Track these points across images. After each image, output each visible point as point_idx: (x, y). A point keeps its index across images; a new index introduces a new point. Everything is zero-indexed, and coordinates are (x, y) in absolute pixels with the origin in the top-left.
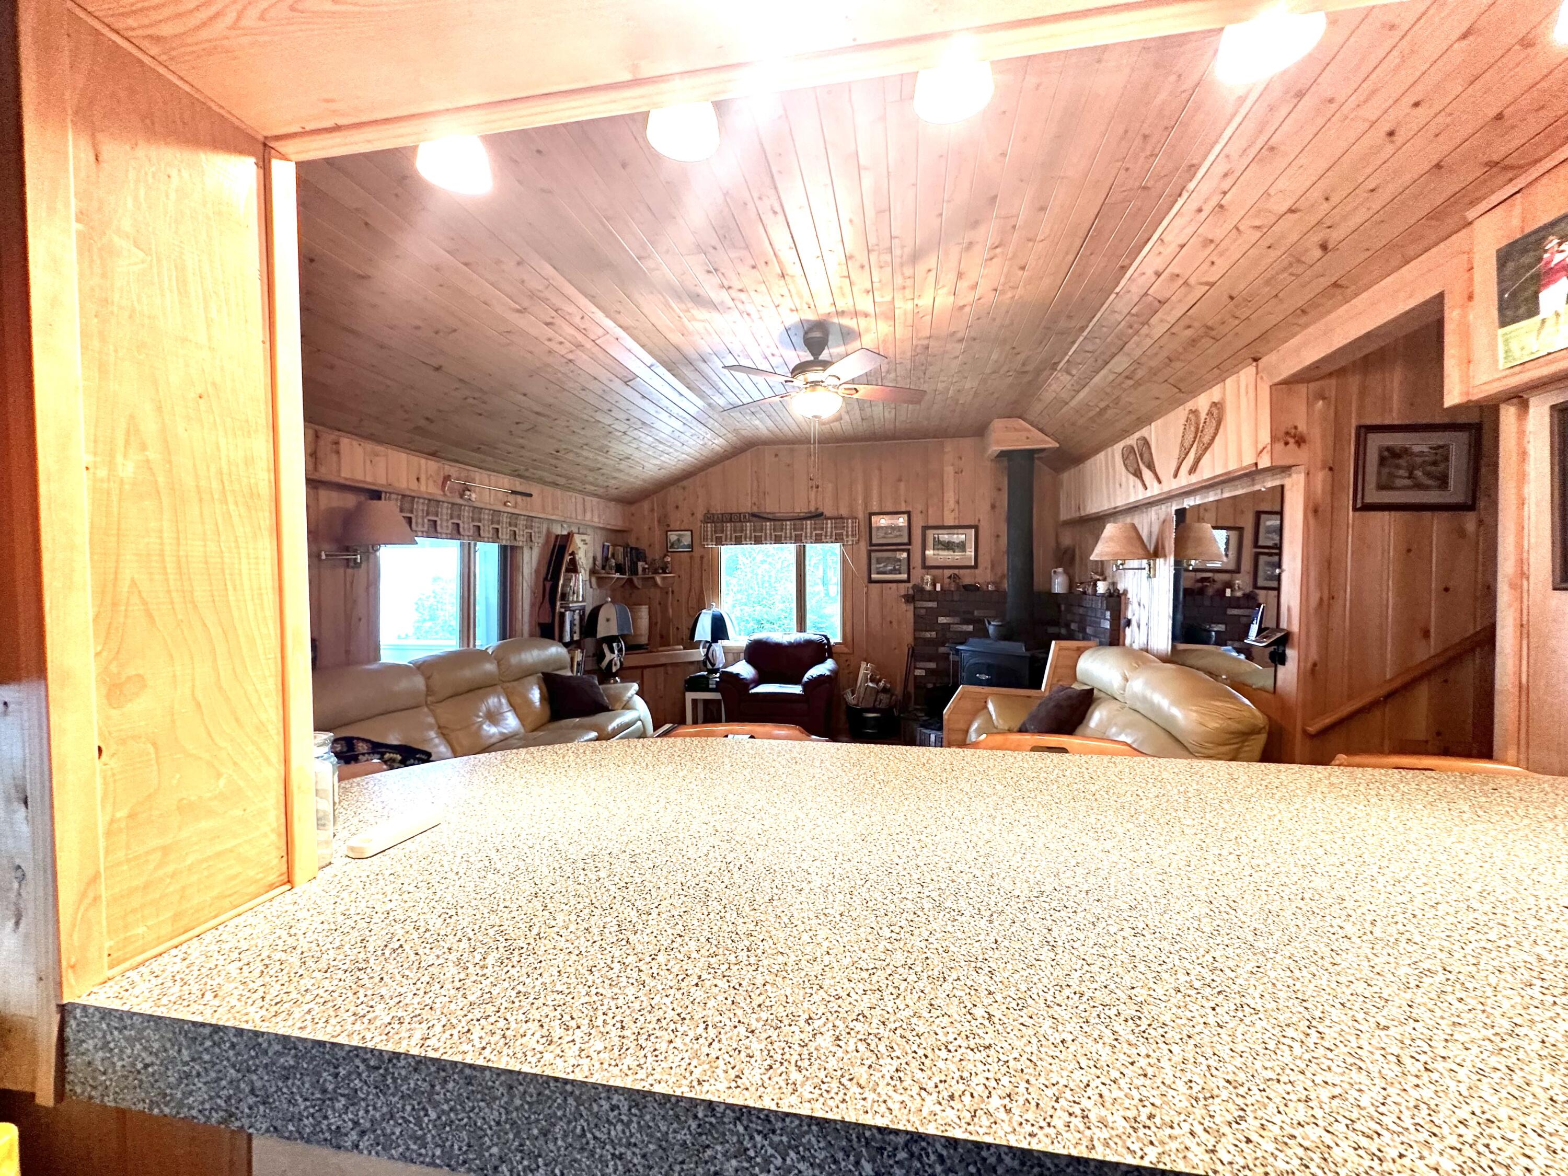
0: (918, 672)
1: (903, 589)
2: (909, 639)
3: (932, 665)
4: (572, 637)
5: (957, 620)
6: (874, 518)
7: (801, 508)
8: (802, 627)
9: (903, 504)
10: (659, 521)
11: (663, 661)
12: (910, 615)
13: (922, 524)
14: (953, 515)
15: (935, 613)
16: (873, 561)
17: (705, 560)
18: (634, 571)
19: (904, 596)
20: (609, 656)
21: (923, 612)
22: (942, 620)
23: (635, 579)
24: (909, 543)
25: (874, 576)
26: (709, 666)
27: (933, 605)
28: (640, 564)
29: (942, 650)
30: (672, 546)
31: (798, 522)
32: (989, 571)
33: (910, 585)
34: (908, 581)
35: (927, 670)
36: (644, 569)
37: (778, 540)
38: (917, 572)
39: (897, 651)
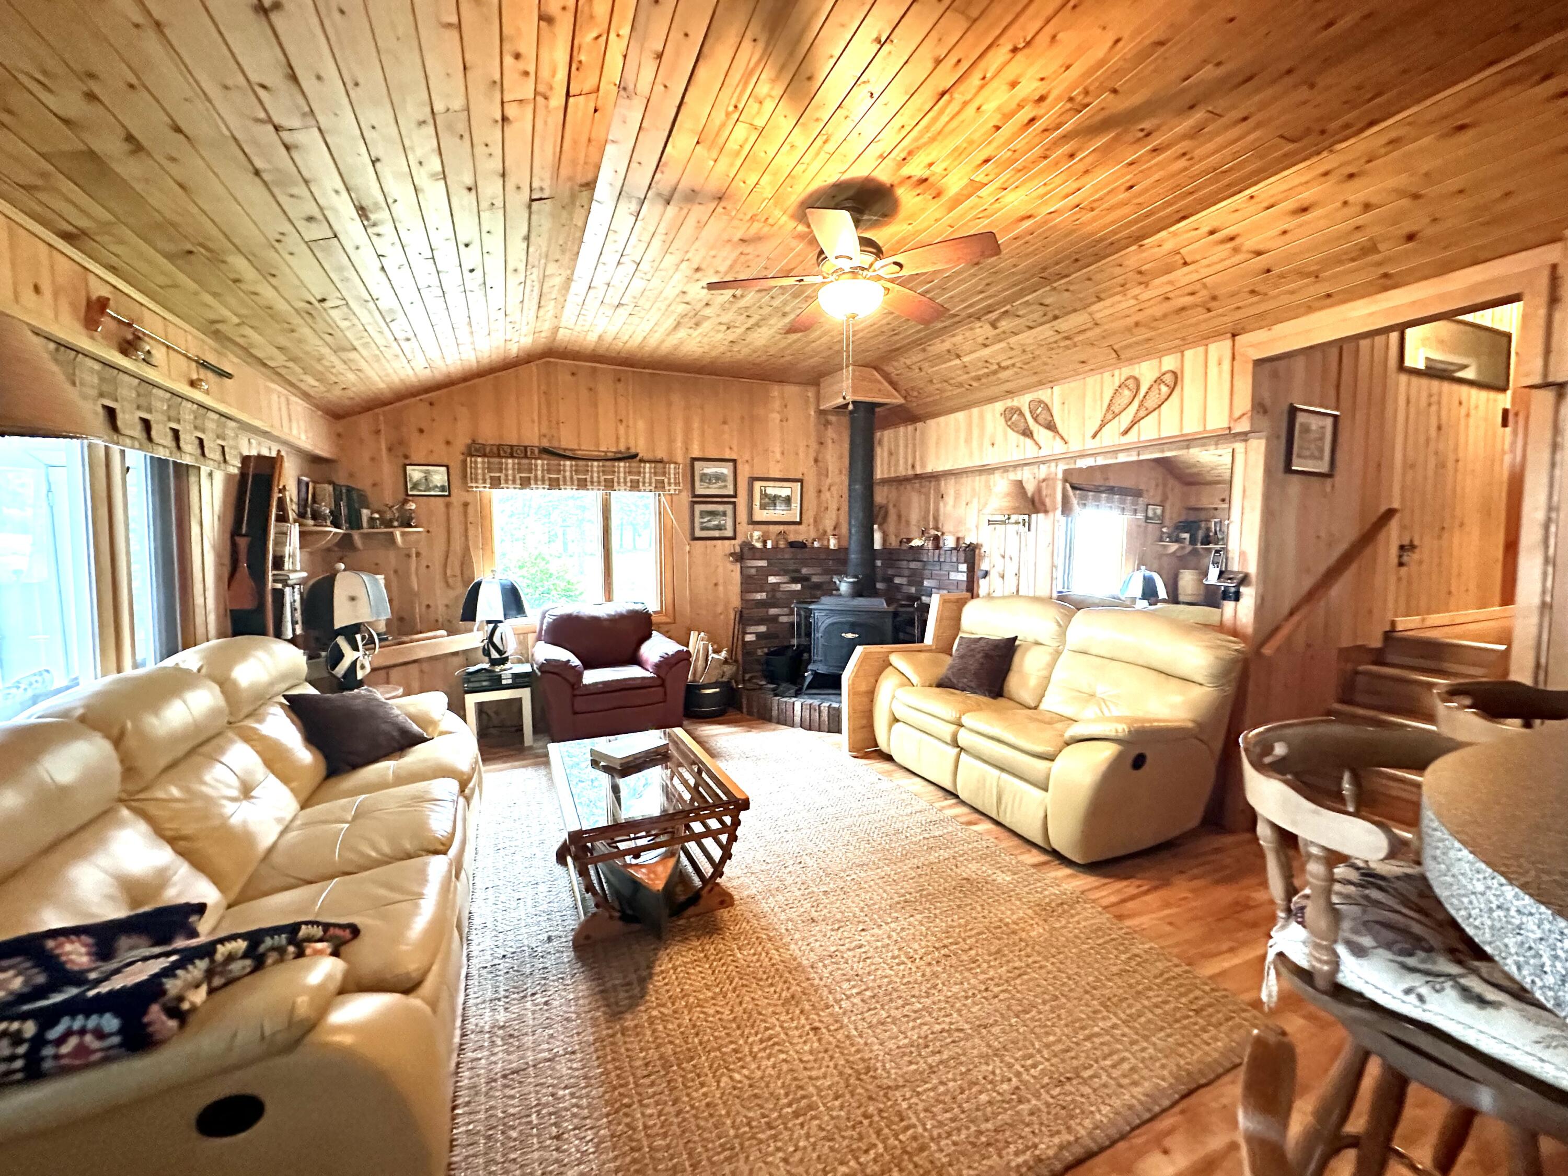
0: (749, 638)
1: (728, 546)
2: (736, 602)
3: (762, 629)
4: (294, 630)
5: (784, 579)
6: (698, 465)
7: (608, 445)
8: (609, 597)
9: (727, 450)
10: (390, 449)
11: (422, 654)
12: (736, 576)
13: (747, 475)
14: (779, 466)
15: (764, 573)
16: (697, 514)
17: (471, 510)
18: (354, 522)
19: (731, 554)
20: (350, 656)
21: (753, 571)
22: (772, 579)
23: (356, 536)
24: (735, 496)
25: (698, 533)
26: (495, 655)
27: (763, 563)
28: (365, 513)
29: (773, 611)
30: (415, 486)
31: (608, 463)
32: (812, 527)
33: (737, 542)
34: (734, 538)
35: (759, 635)
36: (371, 520)
37: (582, 485)
38: (743, 528)
39: (722, 617)
